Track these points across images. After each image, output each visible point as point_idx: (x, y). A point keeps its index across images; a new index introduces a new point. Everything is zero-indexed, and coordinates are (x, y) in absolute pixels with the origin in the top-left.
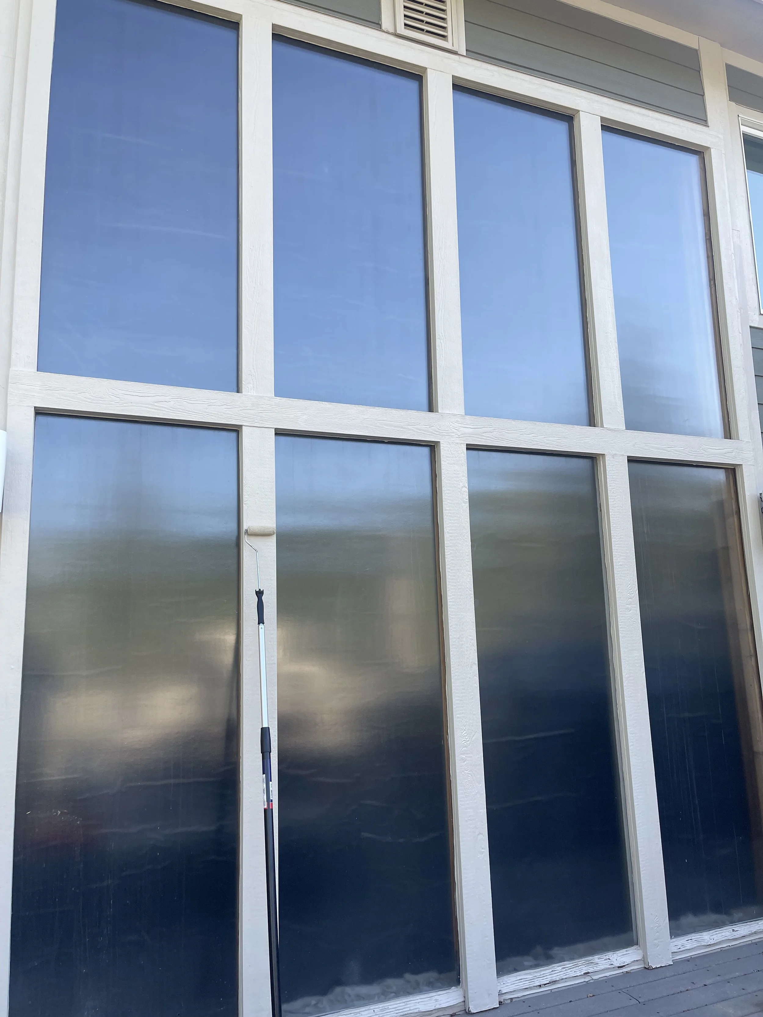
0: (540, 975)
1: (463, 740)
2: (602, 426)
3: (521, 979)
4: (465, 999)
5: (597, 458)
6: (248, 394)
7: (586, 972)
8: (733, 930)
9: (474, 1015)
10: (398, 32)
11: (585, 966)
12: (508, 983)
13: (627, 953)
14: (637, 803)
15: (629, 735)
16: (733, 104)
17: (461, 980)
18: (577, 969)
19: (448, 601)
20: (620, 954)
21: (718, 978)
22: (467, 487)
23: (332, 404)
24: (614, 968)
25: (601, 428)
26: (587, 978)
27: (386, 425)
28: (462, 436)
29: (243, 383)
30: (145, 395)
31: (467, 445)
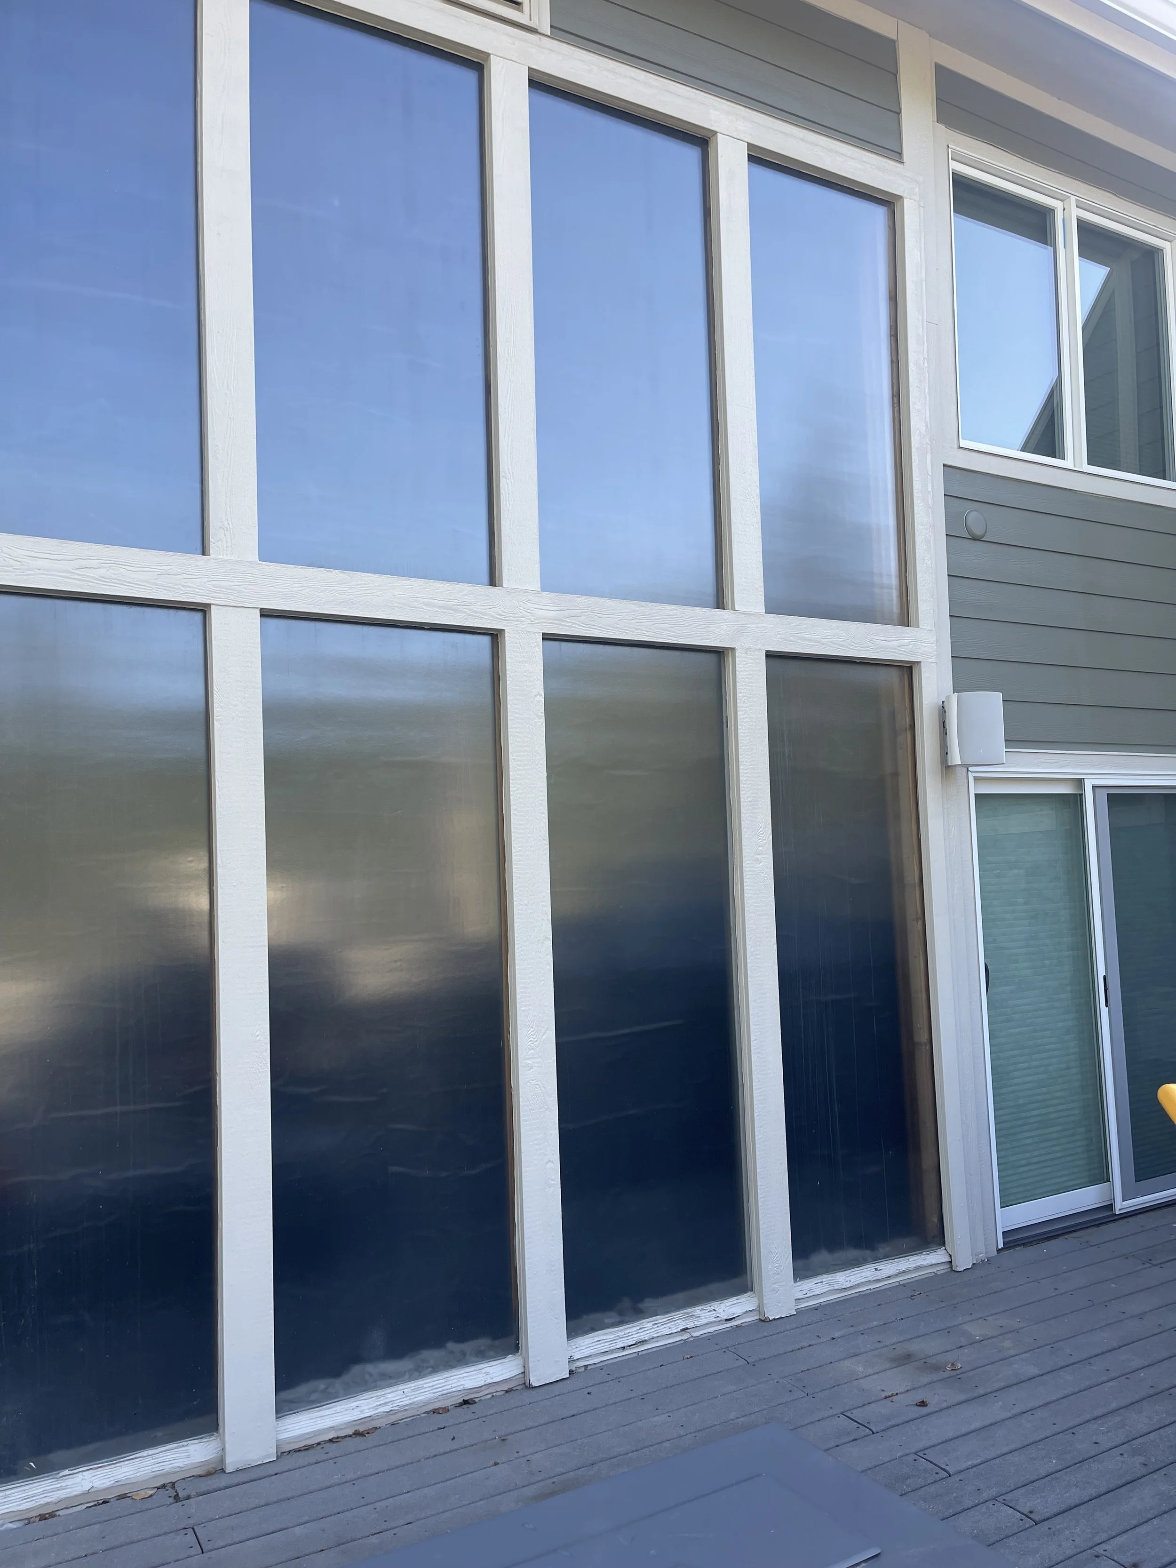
0: (625, 1334)
1: (529, 1040)
2: (733, 608)
3: (600, 1341)
4: (525, 1370)
5: (725, 652)
6: (219, 557)
7: (683, 1329)
8: (875, 1269)
9: (536, 1389)
11: (684, 1319)
12: (582, 1346)
13: (738, 1301)
14: (758, 1114)
15: (752, 1027)
16: (942, 127)
17: (520, 1345)
18: (672, 1325)
19: (513, 854)
20: (727, 1304)
21: (850, 1329)
22: (543, 695)
23: (345, 573)
24: (720, 1321)
25: (732, 611)
26: (685, 1335)
27: (426, 604)
28: (536, 621)
29: (211, 540)
30: (61, 557)
31: (543, 634)
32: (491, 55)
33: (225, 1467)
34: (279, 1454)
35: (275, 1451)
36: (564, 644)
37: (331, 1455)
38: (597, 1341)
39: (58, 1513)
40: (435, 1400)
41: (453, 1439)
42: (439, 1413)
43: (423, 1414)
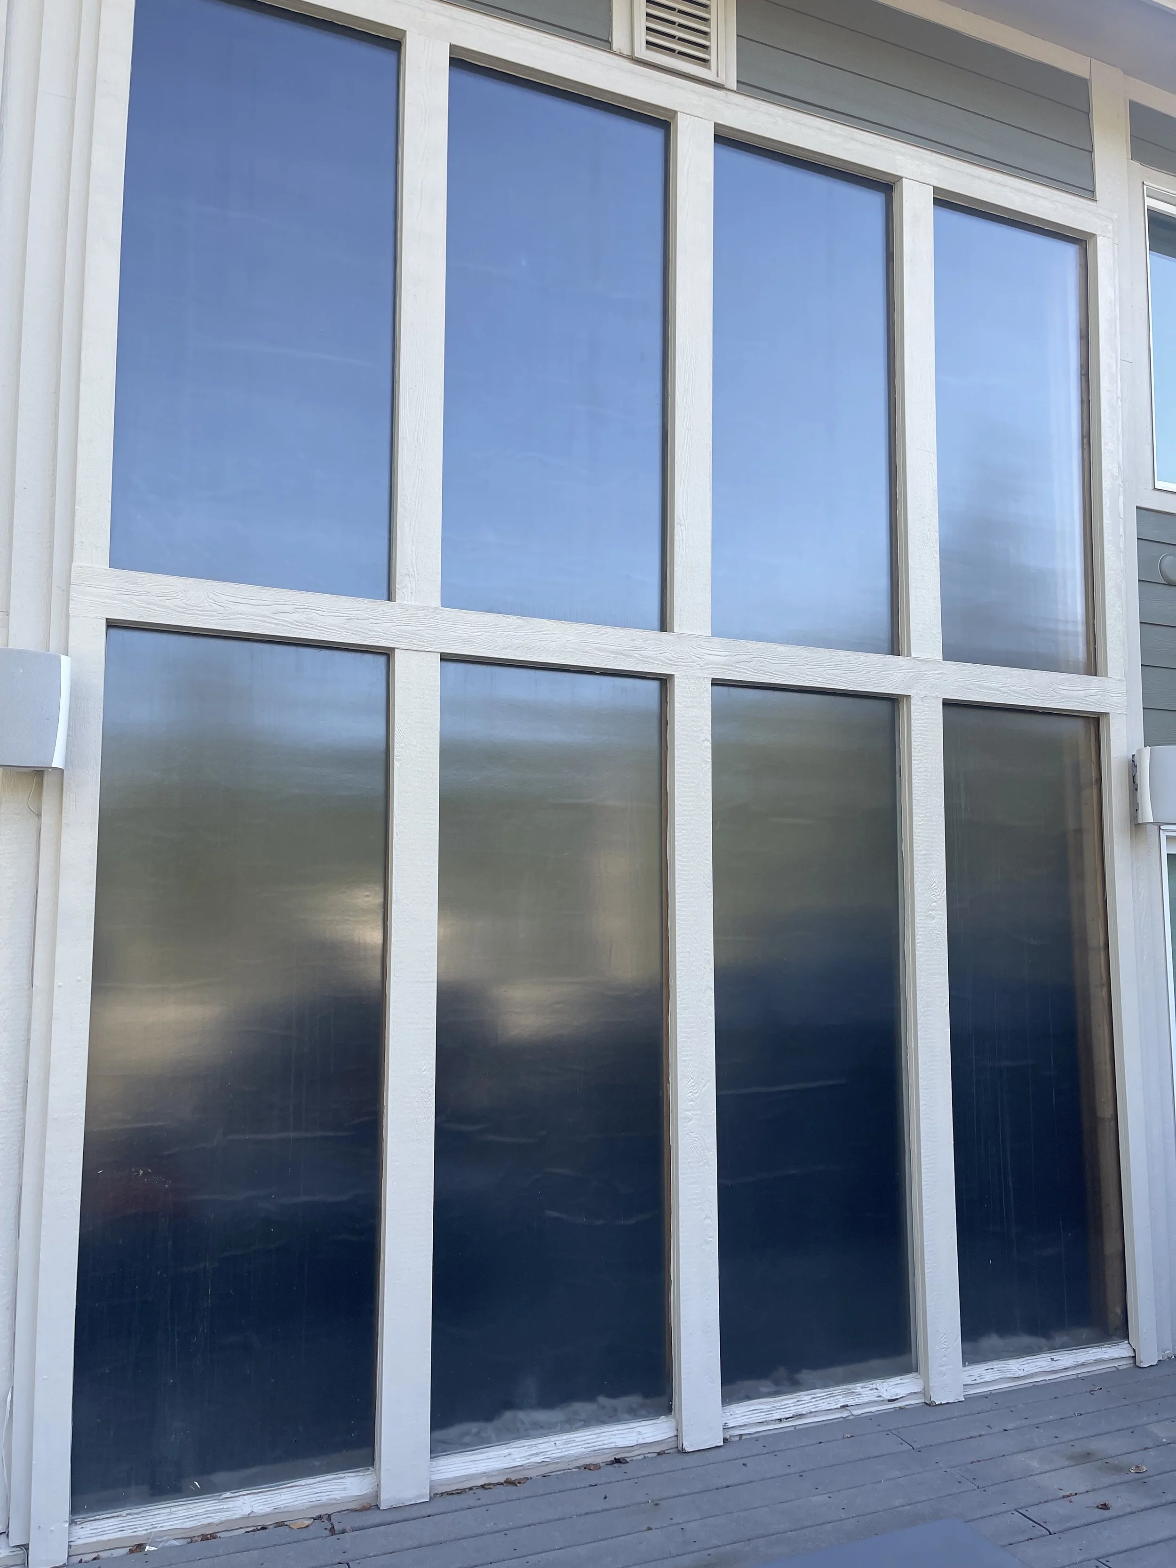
0: (781, 1406)
1: (689, 1092)
2: (909, 655)
3: (756, 1410)
4: (678, 1433)
5: (899, 699)
6: (404, 603)
7: (844, 1405)
8: (1051, 1358)
9: (689, 1454)
10: (636, 55)
11: (843, 1396)
12: (737, 1414)
13: (902, 1381)
14: (926, 1183)
15: (921, 1090)
16: (1136, 164)
17: (673, 1407)
18: (831, 1400)
19: (677, 901)
20: (891, 1384)
21: (1024, 1421)
22: (711, 740)
23: (522, 619)
24: (882, 1401)
25: (908, 658)
26: (844, 1412)
27: (598, 649)
28: (706, 666)
29: (397, 586)
30: (261, 602)
31: (713, 679)
32: (679, 113)
33: (380, 1505)
34: (432, 1495)
35: (429, 1493)
36: (733, 690)
37: (482, 1502)
38: (753, 1410)
39: (218, 1535)
40: (587, 1456)
41: (605, 1498)
42: (590, 1469)
43: (574, 1468)
